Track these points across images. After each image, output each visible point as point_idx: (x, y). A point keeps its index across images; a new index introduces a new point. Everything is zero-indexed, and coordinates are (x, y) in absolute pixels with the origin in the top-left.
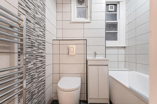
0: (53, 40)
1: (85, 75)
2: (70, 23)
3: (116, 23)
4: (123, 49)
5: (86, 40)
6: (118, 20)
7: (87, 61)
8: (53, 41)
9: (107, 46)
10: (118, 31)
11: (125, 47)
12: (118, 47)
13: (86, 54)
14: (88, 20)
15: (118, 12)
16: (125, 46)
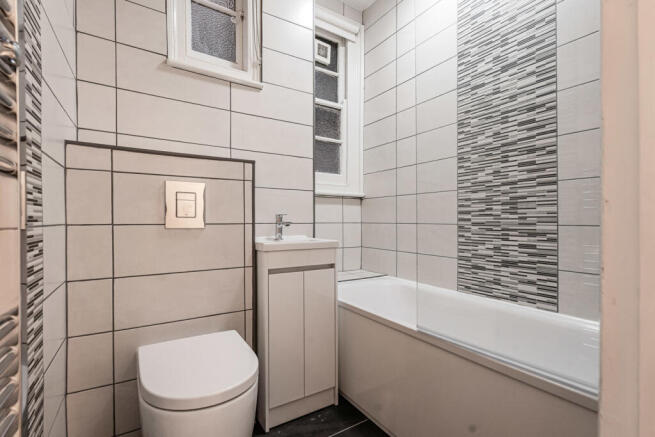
0: (67, 142)
1: (250, 314)
2: (159, 68)
3: (335, 111)
4: (357, 205)
5: (253, 163)
6: (342, 103)
7: (255, 253)
8: (68, 146)
9: (317, 191)
10: (342, 140)
11: (361, 199)
12: (343, 197)
13: (253, 224)
14: (250, 76)
15: (340, 74)
16: (361, 194)
